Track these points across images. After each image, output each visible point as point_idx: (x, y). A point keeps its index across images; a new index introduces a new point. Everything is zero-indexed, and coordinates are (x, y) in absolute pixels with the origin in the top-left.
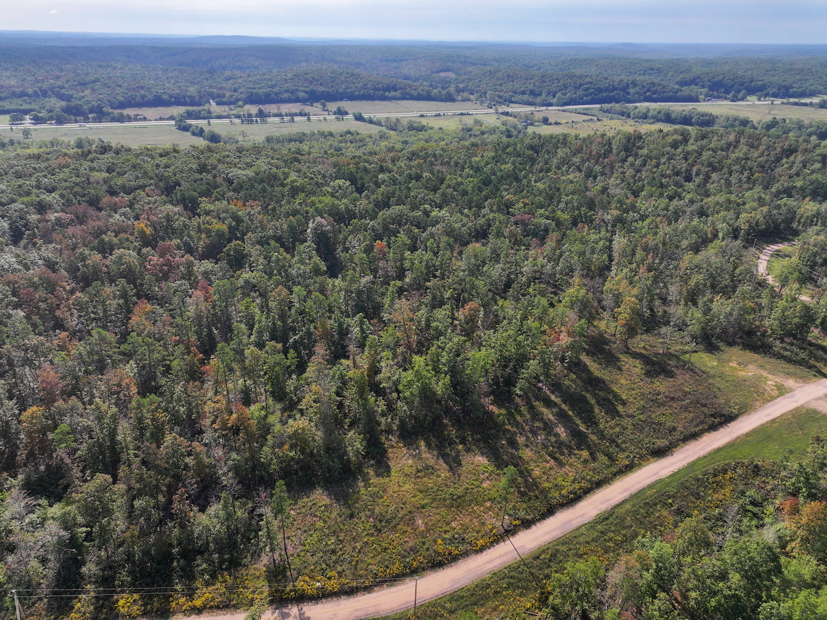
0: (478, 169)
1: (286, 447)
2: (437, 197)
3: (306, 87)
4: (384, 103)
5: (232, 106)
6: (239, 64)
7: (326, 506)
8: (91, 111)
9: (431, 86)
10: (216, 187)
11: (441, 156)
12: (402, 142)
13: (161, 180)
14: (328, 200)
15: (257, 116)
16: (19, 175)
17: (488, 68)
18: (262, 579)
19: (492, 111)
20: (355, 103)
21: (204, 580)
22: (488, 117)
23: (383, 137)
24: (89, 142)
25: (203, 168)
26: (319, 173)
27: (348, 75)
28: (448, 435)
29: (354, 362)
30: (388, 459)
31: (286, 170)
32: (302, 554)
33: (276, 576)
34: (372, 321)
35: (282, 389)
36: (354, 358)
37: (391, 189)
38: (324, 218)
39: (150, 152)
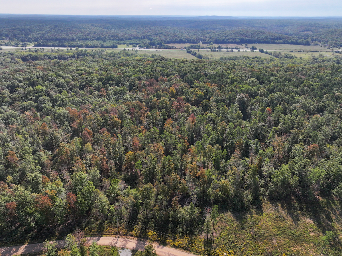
0: (321, 79)
1: (218, 190)
2: (298, 90)
3: (240, 37)
4: (274, 45)
5: (208, 44)
6: (214, 27)
7: (232, 220)
8: (158, 44)
9: (298, 38)
10: (201, 77)
11: (302, 71)
12: (281, 63)
13: (180, 72)
14: (246, 86)
15: (217, 48)
16: (134, 67)
17: (331, 30)
18: (202, 243)
19: (330, 50)
20: (260, 44)
21: (179, 235)
22: (327, 53)
23: (272, 60)
24: (156, 56)
25: (196, 69)
26: (243, 74)
27: (259, 32)
28: (294, 205)
29: (252, 161)
30: (262, 207)
31: (229, 72)
32: (220, 238)
33: (208, 244)
34: (262, 143)
35: (219, 165)
36: (252, 158)
37: (276, 84)
38: (244, 94)
39: (177, 61)
